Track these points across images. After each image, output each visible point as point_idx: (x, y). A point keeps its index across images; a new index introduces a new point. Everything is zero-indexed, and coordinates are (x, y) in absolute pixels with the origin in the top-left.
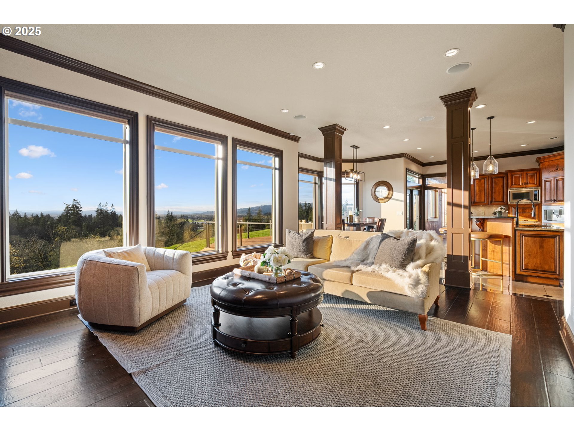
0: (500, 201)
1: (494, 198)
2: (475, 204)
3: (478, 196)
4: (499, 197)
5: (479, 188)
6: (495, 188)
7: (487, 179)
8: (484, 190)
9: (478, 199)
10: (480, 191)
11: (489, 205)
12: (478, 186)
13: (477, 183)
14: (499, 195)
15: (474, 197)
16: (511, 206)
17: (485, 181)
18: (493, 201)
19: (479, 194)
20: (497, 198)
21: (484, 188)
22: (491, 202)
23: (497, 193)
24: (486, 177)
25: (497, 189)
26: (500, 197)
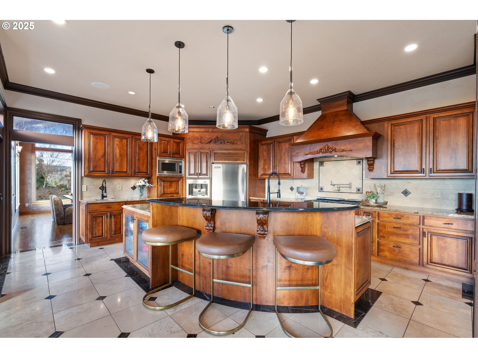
0: (144, 171)
1: (138, 168)
2: (113, 175)
3: (118, 162)
4: (143, 166)
5: (120, 152)
6: (139, 154)
7: (130, 140)
8: (126, 155)
9: (118, 168)
10: (121, 155)
11: (132, 176)
12: (119, 148)
13: (117, 143)
14: (143, 164)
15: (113, 164)
16: (160, 179)
17: (127, 142)
18: (137, 171)
19: (119, 160)
20: (141, 167)
21: (126, 152)
22: (135, 173)
23: (141, 161)
24: (129, 136)
25: (141, 155)
26: (145, 166)
